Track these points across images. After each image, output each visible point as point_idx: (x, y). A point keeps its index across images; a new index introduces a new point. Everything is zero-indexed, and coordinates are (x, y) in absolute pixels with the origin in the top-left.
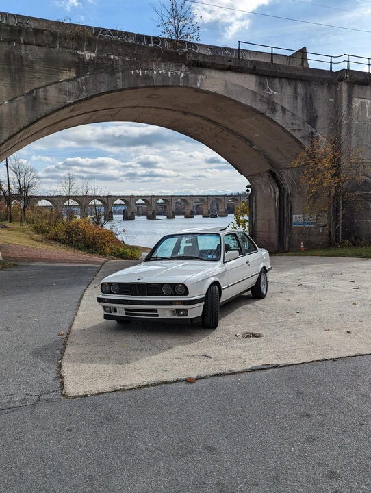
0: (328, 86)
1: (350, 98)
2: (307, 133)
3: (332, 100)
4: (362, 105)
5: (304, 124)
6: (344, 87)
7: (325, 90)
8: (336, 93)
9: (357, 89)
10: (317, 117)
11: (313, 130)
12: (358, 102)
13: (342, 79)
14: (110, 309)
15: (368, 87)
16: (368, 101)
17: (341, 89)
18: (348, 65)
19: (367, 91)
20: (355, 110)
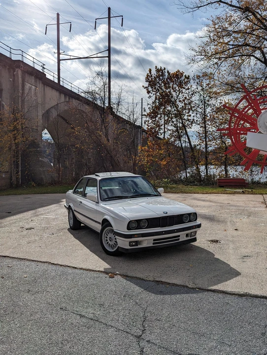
0: (8, 69)
1: (23, 81)
3: (11, 79)
4: (30, 89)
6: (20, 72)
7: (7, 71)
8: (14, 75)
9: (27, 77)
10: (2, 90)
12: (27, 86)
13: (19, 67)
14: (137, 243)
15: (33, 77)
16: (33, 87)
17: (17, 73)
18: (22, 58)
19: (32, 80)
20: (26, 91)
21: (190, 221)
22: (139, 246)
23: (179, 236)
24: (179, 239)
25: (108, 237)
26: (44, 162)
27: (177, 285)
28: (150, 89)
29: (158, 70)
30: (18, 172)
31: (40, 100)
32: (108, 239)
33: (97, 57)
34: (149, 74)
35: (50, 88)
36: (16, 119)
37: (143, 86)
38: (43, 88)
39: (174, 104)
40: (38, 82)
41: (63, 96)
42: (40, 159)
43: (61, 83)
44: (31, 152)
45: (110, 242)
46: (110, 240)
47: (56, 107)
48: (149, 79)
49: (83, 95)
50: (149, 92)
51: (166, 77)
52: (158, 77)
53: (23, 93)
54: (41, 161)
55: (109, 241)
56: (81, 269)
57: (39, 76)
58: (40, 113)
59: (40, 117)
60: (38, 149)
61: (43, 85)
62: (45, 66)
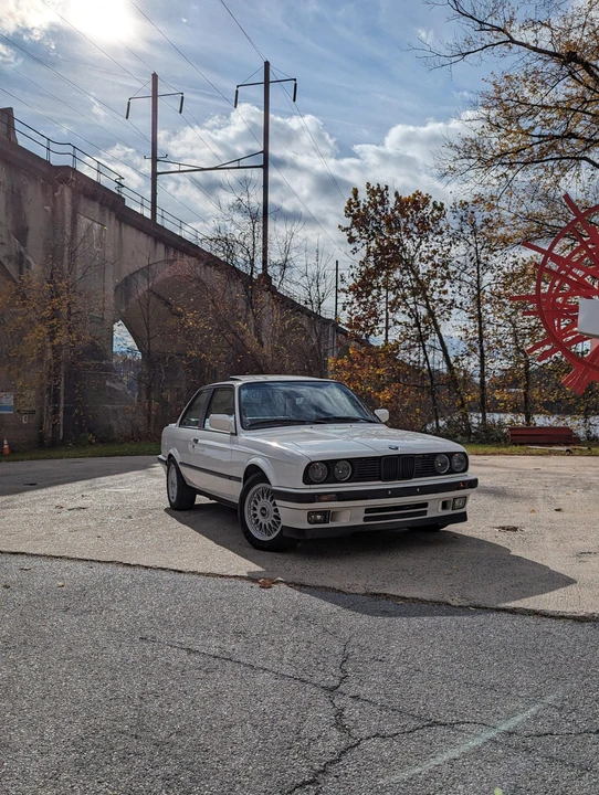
0: (42, 185)
1: (75, 213)
2: (14, 253)
3: (48, 208)
4: (89, 228)
5: (9, 237)
6: (67, 193)
7: (39, 188)
8: (54, 199)
9: (83, 204)
10: (28, 230)
11: (22, 250)
12: (83, 222)
13: (65, 180)
14: (327, 515)
15: (97, 205)
16: (96, 225)
17: (62, 195)
18: (74, 162)
19: (94, 209)
20: (81, 233)
21: (451, 472)
22: (331, 524)
23: (425, 505)
24: (425, 513)
25: (258, 508)
26: (116, 390)
27: (423, 601)
28: (355, 232)
29: (372, 192)
30: (56, 411)
31: (109, 253)
32: (258, 512)
33: (239, 168)
34: (353, 201)
35: (134, 230)
36: (55, 293)
37: (340, 227)
38: (117, 229)
39: (409, 266)
40: (107, 216)
41: (161, 247)
42: (108, 383)
43: (159, 221)
44: (88, 367)
45: (261, 519)
46: (263, 515)
47: (146, 271)
48: (352, 211)
49: (205, 247)
50: (351, 240)
51: (392, 206)
52: (374, 205)
53: (73, 237)
54: (110, 388)
55: (259, 516)
56: (194, 573)
57: (110, 202)
58: (110, 284)
59: (110, 291)
60: (104, 362)
61: (118, 222)
62: (122, 182)
